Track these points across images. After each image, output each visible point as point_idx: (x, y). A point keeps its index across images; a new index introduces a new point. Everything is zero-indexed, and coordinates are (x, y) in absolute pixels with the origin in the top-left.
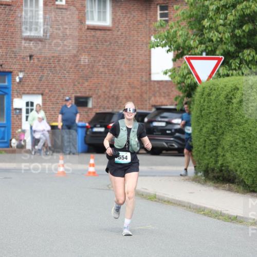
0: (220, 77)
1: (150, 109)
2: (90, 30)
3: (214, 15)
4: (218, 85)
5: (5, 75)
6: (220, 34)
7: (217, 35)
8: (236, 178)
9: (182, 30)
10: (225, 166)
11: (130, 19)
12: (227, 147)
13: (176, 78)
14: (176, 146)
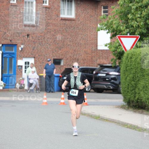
0: (138, 48)
1: (97, 66)
2: (62, 20)
3: (135, 12)
4: (136, 52)
5: (13, 46)
6: (138, 22)
7: (136, 23)
8: (146, 106)
9: (116, 20)
10: (140, 99)
11: (86, 14)
12: (141, 88)
13: (112, 48)
14: (112, 88)
